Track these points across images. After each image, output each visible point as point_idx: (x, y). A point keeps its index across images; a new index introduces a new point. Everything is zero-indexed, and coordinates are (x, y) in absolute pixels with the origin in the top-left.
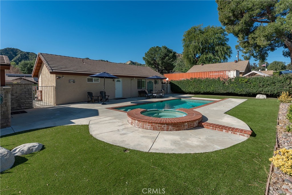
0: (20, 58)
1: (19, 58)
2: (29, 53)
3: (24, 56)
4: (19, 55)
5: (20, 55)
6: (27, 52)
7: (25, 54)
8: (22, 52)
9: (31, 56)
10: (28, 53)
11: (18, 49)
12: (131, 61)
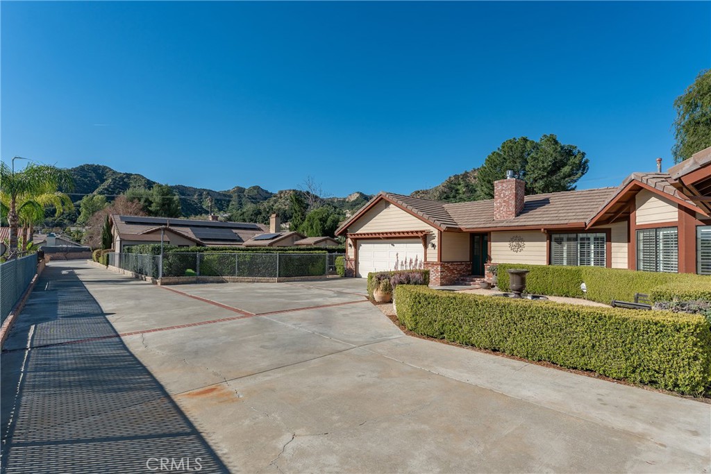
0: (112, 186)
1: (109, 186)
2: (131, 175)
3: (119, 182)
4: (110, 180)
5: (113, 179)
6: (126, 174)
7: (122, 178)
8: (114, 173)
9: (135, 182)
10: (128, 176)
11: (107, 168)
12: (361, 193)
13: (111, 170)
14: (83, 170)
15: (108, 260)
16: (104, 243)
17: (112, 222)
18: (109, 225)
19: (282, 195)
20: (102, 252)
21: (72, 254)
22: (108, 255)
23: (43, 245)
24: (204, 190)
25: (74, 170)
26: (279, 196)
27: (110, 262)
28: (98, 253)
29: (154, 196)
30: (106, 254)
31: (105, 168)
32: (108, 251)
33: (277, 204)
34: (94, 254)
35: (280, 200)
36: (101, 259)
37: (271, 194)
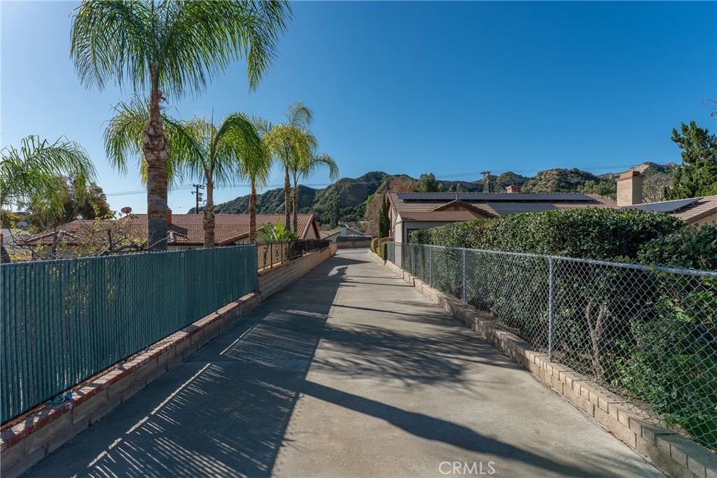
13: (385, 174)
14: (367, 177)
15: (386, 252)
16: (381, 230)
17: (389, 203)
18: (386, 207)
19: (542, 177)
20: (379, 241)
21: (358, 243)
22: (386, 245)
23: (338, 235)
24: (458, 182)
25: (362, 178)
26: (538, 178)
27: (389, 256)
28: (376, 242)
29: (421, 187)
30: (383, 244)
31: (382, 173)
32: (386, 240)
33: (537, 187)
34: (372, 244)
35: (539, 183)
36: (378, 249)
37: (526, 178)
